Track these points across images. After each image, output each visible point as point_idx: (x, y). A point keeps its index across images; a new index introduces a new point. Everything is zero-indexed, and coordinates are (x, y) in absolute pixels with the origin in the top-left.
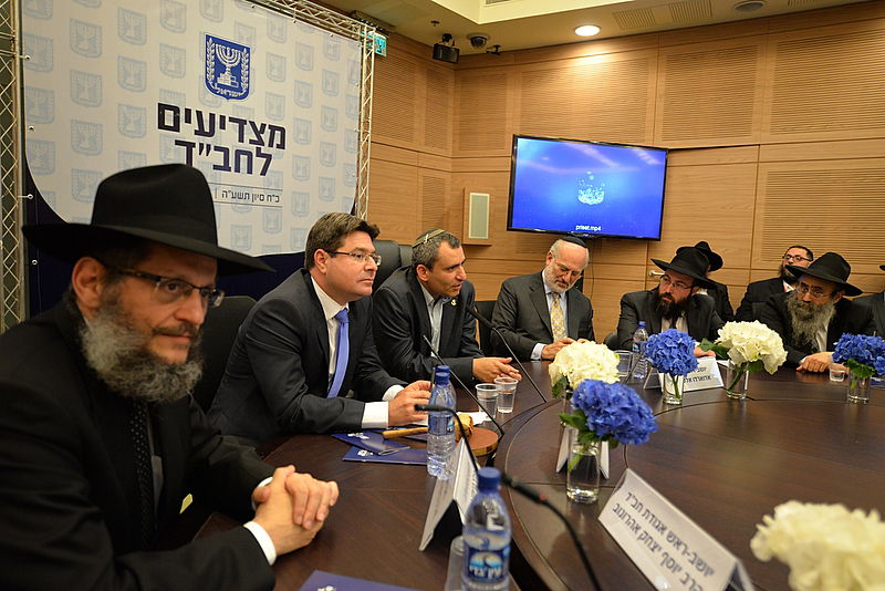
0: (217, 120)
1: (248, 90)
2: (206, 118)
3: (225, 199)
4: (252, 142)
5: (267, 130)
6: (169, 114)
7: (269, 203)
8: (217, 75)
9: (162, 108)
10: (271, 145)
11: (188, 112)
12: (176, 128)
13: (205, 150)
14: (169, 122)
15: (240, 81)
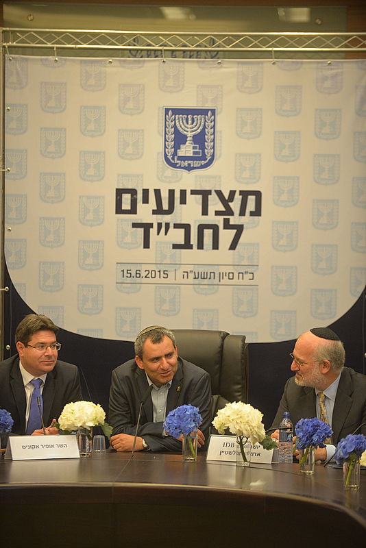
0: (177, 195)
1: (213, 156)
2: (165, 195)
3: (185, 281)
4: (218, 213)
5: (238, 197)
6: (126, 198)
7: (241, 282)
8: (177, 147)
9: (120, 192)
10: (242, 213)
11: (146, 192)
12: (133, 210)
13: (163, 229)
14: (126, 205)
15: (203, 148)
